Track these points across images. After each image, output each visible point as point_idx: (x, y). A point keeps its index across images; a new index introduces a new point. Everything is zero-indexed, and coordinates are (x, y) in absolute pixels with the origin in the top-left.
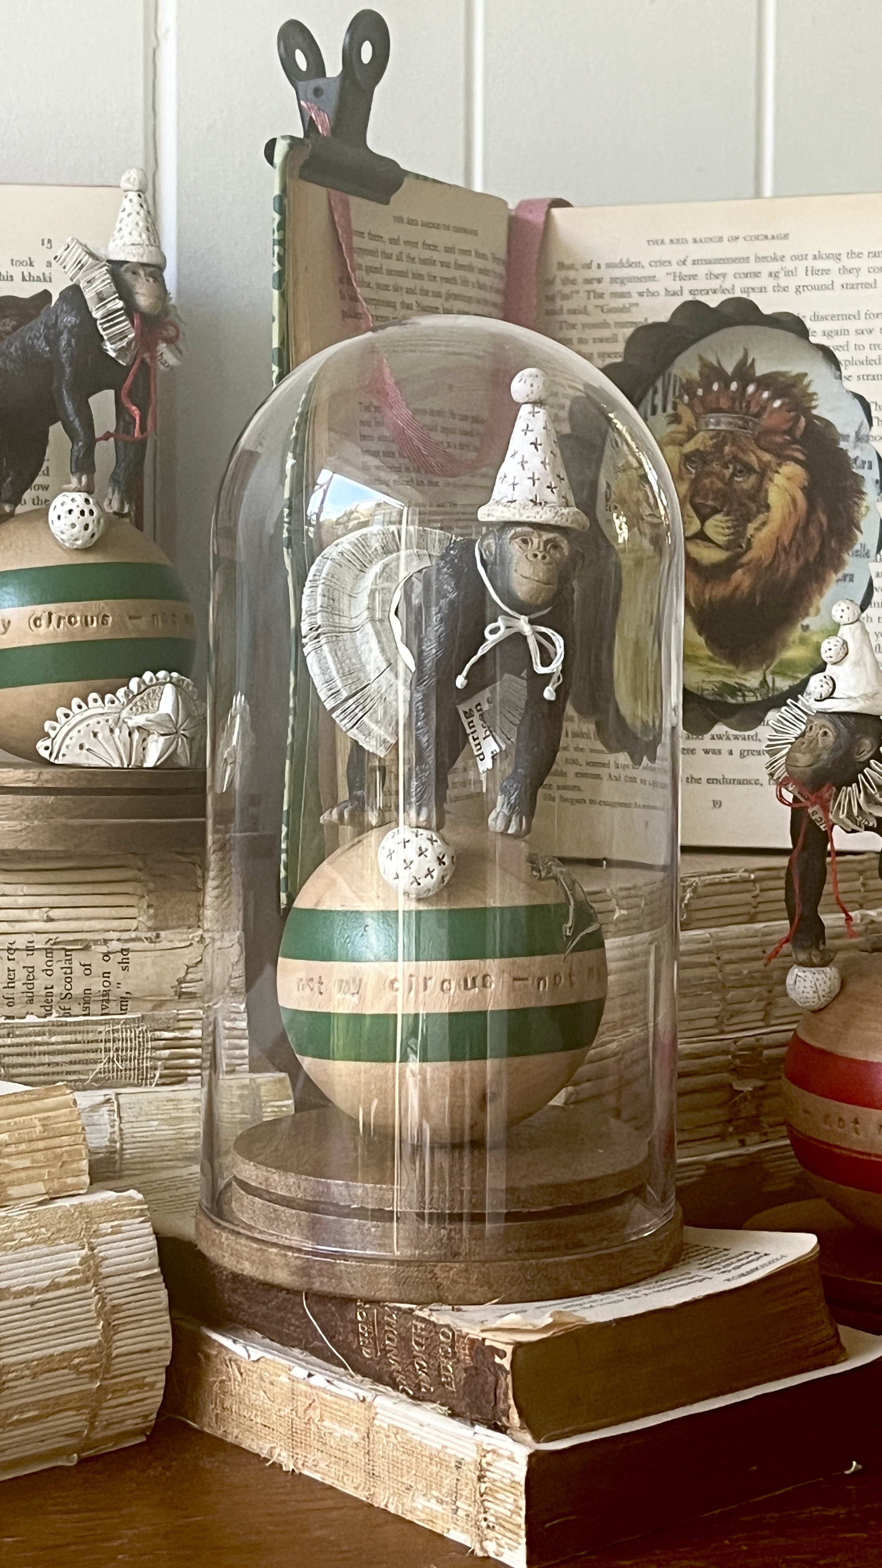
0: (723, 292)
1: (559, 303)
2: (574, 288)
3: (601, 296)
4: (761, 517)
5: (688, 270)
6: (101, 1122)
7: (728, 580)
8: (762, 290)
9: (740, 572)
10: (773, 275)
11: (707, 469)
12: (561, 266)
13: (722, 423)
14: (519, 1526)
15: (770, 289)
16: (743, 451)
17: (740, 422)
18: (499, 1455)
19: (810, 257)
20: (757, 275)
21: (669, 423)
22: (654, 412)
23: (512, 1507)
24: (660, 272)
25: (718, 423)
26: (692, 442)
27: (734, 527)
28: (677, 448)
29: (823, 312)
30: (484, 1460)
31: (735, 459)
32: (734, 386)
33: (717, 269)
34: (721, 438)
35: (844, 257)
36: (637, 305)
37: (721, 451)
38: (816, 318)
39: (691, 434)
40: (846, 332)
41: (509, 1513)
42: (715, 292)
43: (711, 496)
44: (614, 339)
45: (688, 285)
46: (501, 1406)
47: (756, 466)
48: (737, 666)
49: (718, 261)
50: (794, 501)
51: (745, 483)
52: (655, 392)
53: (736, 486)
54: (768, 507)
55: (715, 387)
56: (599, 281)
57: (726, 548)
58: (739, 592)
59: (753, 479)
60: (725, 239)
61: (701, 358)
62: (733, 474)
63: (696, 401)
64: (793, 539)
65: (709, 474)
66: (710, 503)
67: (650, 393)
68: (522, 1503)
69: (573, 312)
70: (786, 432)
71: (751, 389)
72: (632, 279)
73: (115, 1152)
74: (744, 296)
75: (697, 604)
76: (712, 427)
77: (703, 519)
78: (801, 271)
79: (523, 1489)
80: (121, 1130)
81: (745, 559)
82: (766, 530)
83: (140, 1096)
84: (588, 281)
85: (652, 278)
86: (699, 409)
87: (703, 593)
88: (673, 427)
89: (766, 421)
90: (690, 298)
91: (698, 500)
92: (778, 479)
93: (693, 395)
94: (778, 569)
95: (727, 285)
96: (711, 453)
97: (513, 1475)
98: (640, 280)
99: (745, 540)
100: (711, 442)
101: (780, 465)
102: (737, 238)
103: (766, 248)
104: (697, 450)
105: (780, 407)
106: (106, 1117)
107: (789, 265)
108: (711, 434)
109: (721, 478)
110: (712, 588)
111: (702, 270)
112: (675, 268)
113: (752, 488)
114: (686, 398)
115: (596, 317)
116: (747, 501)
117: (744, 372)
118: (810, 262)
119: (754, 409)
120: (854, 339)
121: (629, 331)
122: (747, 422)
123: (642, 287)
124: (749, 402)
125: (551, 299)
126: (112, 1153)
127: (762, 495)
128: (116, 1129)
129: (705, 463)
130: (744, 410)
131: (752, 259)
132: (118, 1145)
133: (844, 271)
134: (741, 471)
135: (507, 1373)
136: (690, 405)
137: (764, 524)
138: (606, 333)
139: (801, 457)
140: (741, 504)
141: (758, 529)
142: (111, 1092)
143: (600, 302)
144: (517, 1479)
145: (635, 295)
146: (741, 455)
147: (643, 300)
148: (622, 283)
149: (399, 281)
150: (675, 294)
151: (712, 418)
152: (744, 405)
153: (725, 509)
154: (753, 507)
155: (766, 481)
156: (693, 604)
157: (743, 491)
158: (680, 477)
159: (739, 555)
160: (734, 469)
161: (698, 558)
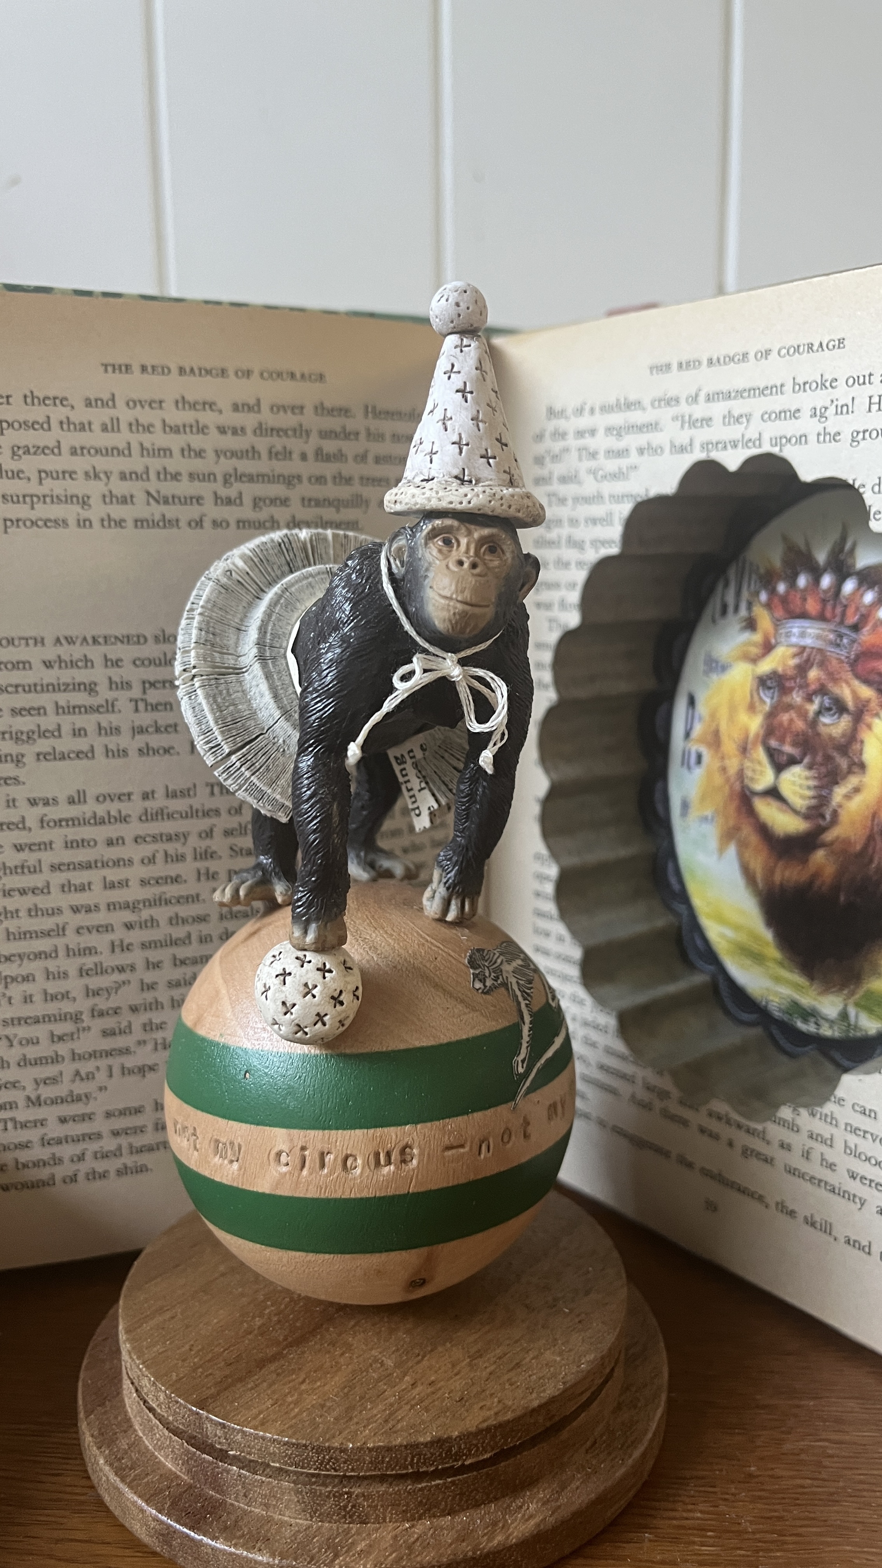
0: (746, 445)
1: (549, 465)
2: (565, 444)
3: (593, 455)
5: (699, 410)
8: (802, 439)
9: (821, 853)
10: (818, 414)
11: (787, 699)
12: (551, 413)
15: (812, 438)
16: (835, 681)
17: (832, 636)
19: (876, 378)
22: (723, 613)
24: (665, 415)
25: (803, 635)
26: (769, 659)
27: (815, 787)
28: (749, 666)
32: (826, 581)
33: (738, 406)
34: (806, 659)
36: (636, 467)
37: (804, 676)
39: (768, 647)
42: (734, 445)
43: (788, 739)
44: (606, 521)
45: (702, 435)
47: (850, 704)
48: (813, 979)
49: (740, 394)
51: (834, 727)
52: (726, 585)
53: (822, 729)
54: (862, 766)
55: (802, 581)
56: (593, 432)
57: (806, 817)
58: (819, 881)
59: (845, 722)
60: (751, 355)
62: (819, 713)
63: (776, 600)
65: (789, 707)
66: (788, 749)
67: (720, 584)
71: (849, 586)
72: (631, 428)
74: (776, 450)
75: (765, 885)
76: (794, 640)
77: (778, 769)
78: (862, 404)
81: (829, 837)
82: (858, 800)
84: (580, 434)
86: (779, 612)
87: (773, 870)
88: (747, 636)
89: (868, 637)
90: (702, 456)
91: (773, 743)
93: (773, 592)
94: (871, 859)
95: (752, 434)
96: (792, 678)
98: (641, 428)
99: (830, 810)
100: (790, 663)
102: (768, 352)
103: (808, 368)
104: (774, 671)
107: (842, 394)
108: (794, 650)
109: (802, 714)
110: (785, 867)
111: (719, 409)
112: (684, 408)
113: (844, 735)
114: (764, 596)
115: (589, 486)
116: (835, 754)
117: (840, 563)
118: (877, 389)
119: (852, 619)
122: (841, 636)
123: (641, 439)
124: (846, 608)
125: (542, 460)
127: (856, 746)
129: (784, 690)
130: (838, 619)
131: (788, 387)
134: (829, 709)
136: (768, 606)
137: (857, 790)
138: (597, 510)
140: (828, 758)
141: (848, 797)
143: (592, 464)
145: (634, 453)
146: (830, 686)
147: (645, 461)
148: (619, 435)
149: (101, 463)
150: (682, 449)
151: (796, 627)
152: (839, 610)
153: (806, 760)
154: (844, 763)
155: (862, 727)
156: (760, 885)
157: (831, 738)
158: (752, 708)
159: (822, 830)
160: (822, 703)
161: (769, 822)
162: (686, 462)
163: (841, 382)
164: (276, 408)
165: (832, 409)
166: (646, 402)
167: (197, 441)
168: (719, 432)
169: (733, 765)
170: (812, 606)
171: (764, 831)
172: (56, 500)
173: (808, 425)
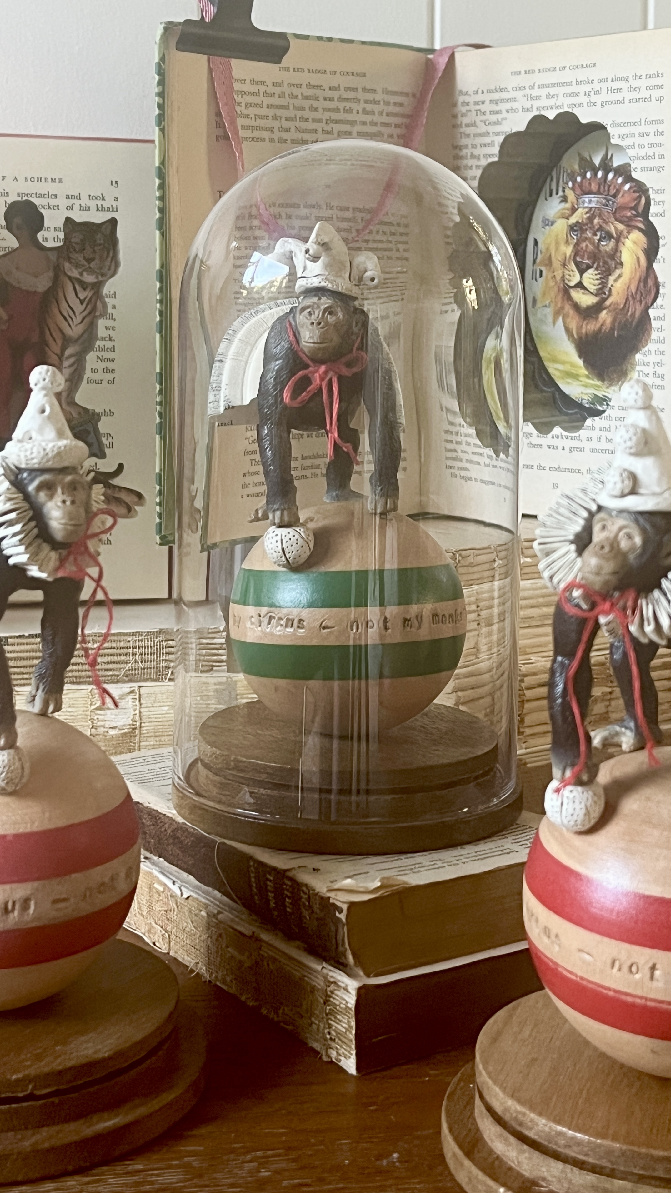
0: (557, 108)
1: (460, 119)
2: (468, 108)
3: (484, 113)
4: (618, 272)
5: (536, 92)
6: (127, 706)
7: (597, 318)
8: (581, 105)
9: (605, 312)
10: (587, 94)
11: (584, 235)
12: (461, 92)
13: (591, 201)
14: (351, 1041)
15: (585, 105)
16: (607, 223)
17: (604, 201)
18: (339, 986)
19: (610, 80)
20: (577, 95)
21: (561, 202)
22: (551, 195)
23: (346, 1026)
24: (519, 94)
25: (590, 202)
26: (574, 216)
27: (600, 279)
28: (565, 221)
29: (618, 121)
30: (329, 989)
31: (601, 229)
32: (600, 174)
33: (552, 91)
34: (592, 214)
35: (630, 79)
36: (506, 119)
37: (592, 223)
38: (614, 125)
39: (574, 210)
40: (633, 135)
41: (344, 1030)
42: (552, 108)
43: (586, 256)
44: (491, 144)
45: (536, 104)
46: (341, 949)
47: (615, 235)
48: (603, 380)
49: (554, 85)
50: (638, 259)
51: (608, 246)
52: (552, 180)
53: (602, 248)
54: (621, 264)
55: (588, 175)
56: (483, 103)
57: (596, 295)
58: (604, 328)
59: (612, 243)
60: (558, 69)
61: (579, 154)
62: (599, 240)
63: (577, 186)
64: (637, 289)
65: (585, 240)
66: (586, 261)
67: (548, 180)
68: (353, 1024)
69: (468, 126)
70: (632, 208)
71: (611, 176)
72: (502, 101)
73: (135, 729)
74: (570, 110)
75: (577, 334)
76: (586, 205)
77: (582, 272)
78: (604, 91)
79: (353, 1013)
80: (140, 712)
81: (608, 303)
82: (620, 281)
83: (156, 689)
84: (476, 103)
85: (514, 100)
86: (578, 192)
87: (581, 327)
88: (563, 205)
89: (620, 200)
90: (537, 113)
91: (578, 259)
92: (628, 243)
93: (574, 182)
94: (628, 311)
95: (559, 103)
96: (587, 224)
97: (347, 1002)
98: (508, 100)
99: (608, 289)
100: (585, 216)
101: (629, 233)
102: (565, 67)
103: (582, 75)
104: (577, 222)
105: (629, 189)
106: (130, 703)
107: (597, 86)
108: (586, 210)
109: (592, 242)
110: (587, 324)
111: (544, 92)
112: (528, 92)
113: (612, 250)
114: (570, 184)
115: (483, 129)
116: (609, 260)
117: (606, 166)
118: (610, 84)
119: (612, 192)
120: (638, 140)
121: (501, 138)
122: (608, 201)
123: (508, 106)
124: (610, 186)
125: (455, 116)
126: (134, 729)
127: (618, 254)
128: (137, 712)
129: (583, 231)
130: (606, 193)
131: (574, 83)
132: (138, 724)
133: (631, 89)
134: (605, 238)
135: (344, 925)
136: (573, 189)
137: (620, 276)
138: (487, 140)
139: (642, 226)
140: (605, 263)
141: (616, 281)
142: (135, 685)
143: (483, 118)
144: (349, 1005)
145: (504, 112)
146: (604, 225)
147: (509, 116)
148: (497, 103)
149: (279, 112)
150: (528, 110)
151: (586, 198)
152: (606, 188)
153: (595, 266)
154: (613, 264)
155: (621, 244)
156: (575, 336)
157: (606, 252)
158: (567, 242)
159: (604, 300)
160: (601, 236)
161: (578, 301)
162: (530, 116)
163: (596, 81)
164: (347, 89)
165: (593, 92)
166: (510, 89)
167: (315, 104)
168: (545, 102)
169: (559, 274)
170: (594, 187)
171: (576, 306)
172: (261, 128)
173: (584, 100)
